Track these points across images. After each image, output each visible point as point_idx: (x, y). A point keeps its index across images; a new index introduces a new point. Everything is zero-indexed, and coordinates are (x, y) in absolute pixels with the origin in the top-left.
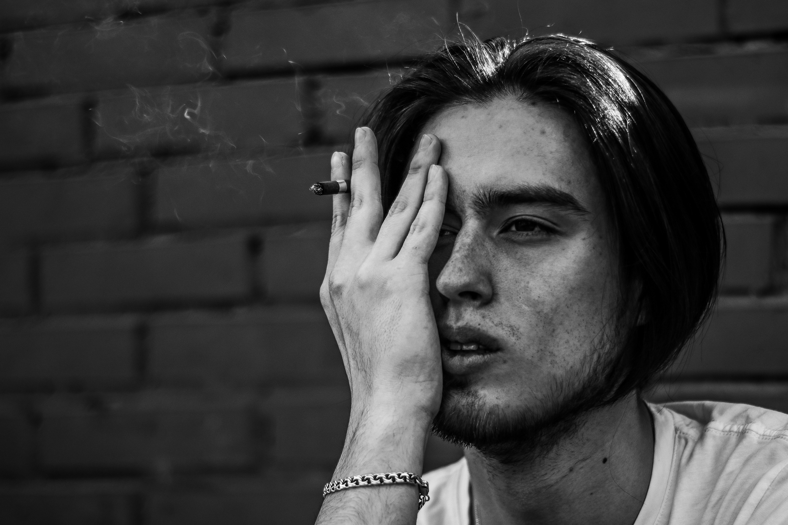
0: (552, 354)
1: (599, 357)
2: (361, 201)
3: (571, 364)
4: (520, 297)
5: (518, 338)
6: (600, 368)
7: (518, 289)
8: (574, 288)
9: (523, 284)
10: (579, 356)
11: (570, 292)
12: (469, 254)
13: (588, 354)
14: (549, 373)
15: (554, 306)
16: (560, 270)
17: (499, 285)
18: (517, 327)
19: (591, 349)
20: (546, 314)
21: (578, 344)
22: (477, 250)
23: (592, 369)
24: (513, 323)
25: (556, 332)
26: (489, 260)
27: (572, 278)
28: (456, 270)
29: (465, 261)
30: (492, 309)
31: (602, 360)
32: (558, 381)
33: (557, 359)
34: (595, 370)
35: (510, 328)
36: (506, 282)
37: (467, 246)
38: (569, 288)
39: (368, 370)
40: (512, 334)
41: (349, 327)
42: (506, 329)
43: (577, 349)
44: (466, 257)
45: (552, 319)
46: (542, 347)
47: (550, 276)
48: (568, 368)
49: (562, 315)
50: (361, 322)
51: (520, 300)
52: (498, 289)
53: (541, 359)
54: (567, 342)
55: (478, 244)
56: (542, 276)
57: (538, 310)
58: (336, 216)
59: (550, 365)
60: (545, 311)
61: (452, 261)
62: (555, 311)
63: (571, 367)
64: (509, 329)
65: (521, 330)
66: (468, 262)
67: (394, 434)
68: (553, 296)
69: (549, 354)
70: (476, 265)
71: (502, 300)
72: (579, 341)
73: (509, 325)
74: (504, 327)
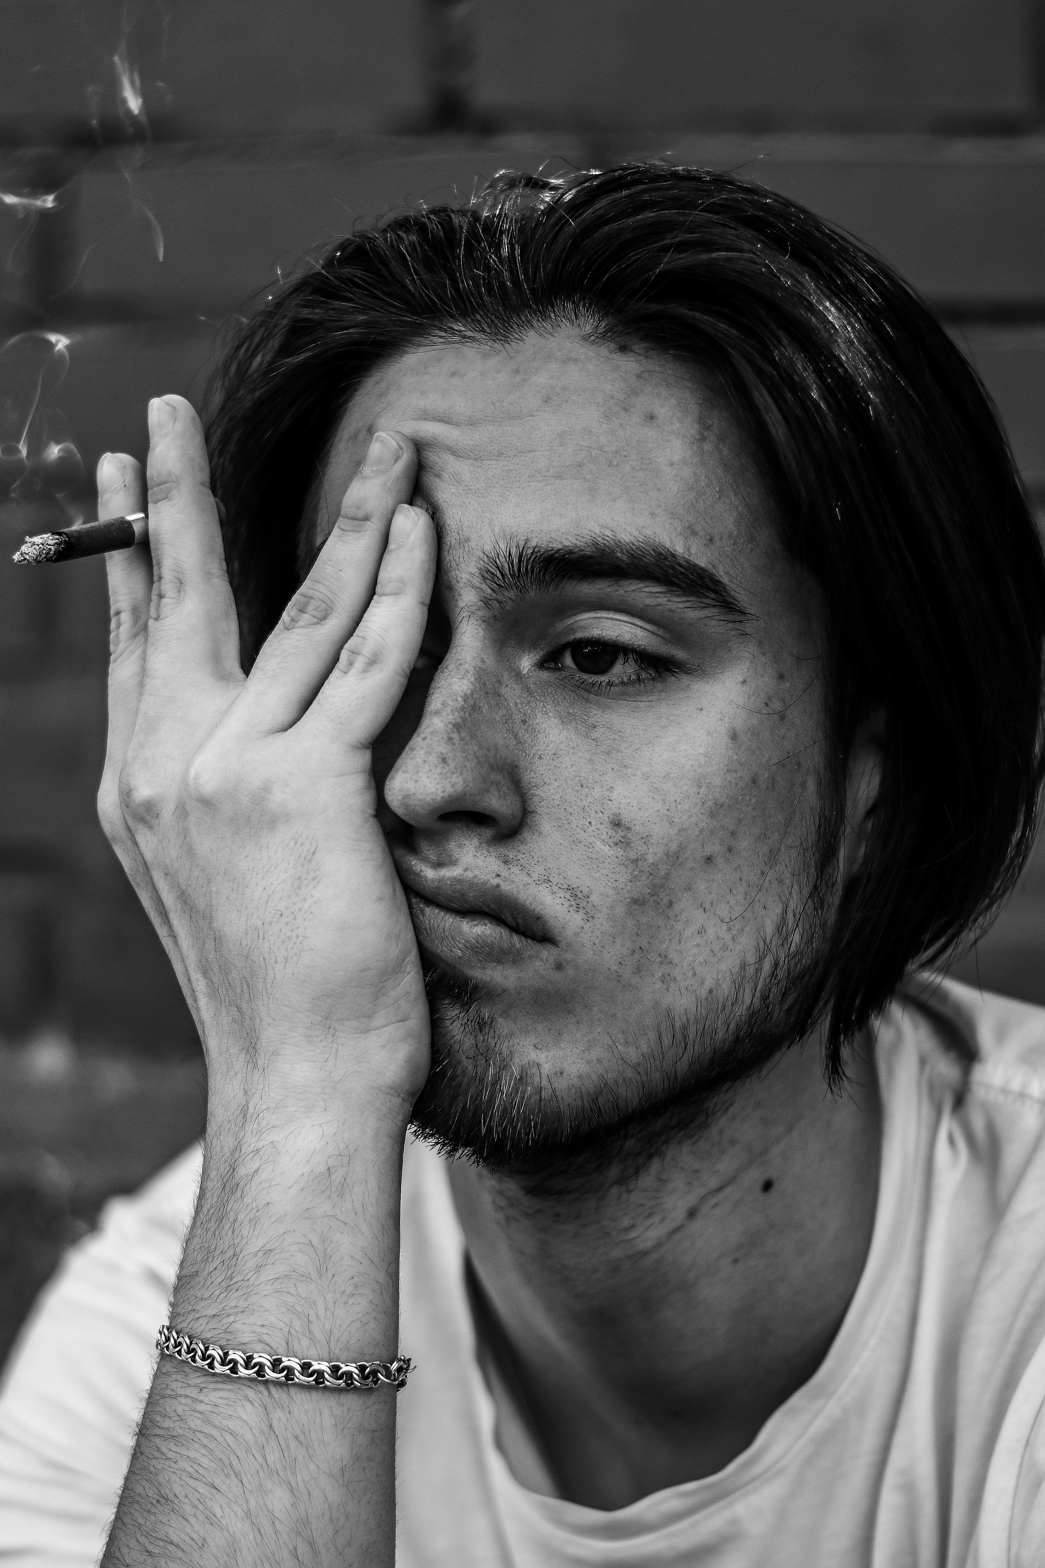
0: (665, 959)
1: (776, 965)
2: (181, 583)
3: (709, 983)
4: (590, 823)
5: (589, 918)
6: (775, 992)
7: (585, 803)
8: (722, 805)
9: (597, 792)
10: (728, 965)
11: (712, 815)
12: (464, 720)
13: (751, 958)
14: (657, 1003)
15: (674, 846)
16: (690, 762)
17: (538, 792)
18: (586, 891)
19: (757, 948)
20: (653, 864)
21: (728, 937)
22: (485, 708)
23: (758, 994)
24: (575, 883)
25: (676, 908)
26: (513, 732)
27: (717, 781)
28: (433, 759)
29: (455, 736)
30: (522, 848)
31: (781, 974)
32: (678, 1024)
33: (676, 972)
34: (765, 998)
35: (569, 893)
36: (556, 784)
37: (460, 699)
38: (710, 803)
39: (244, 1005)
40: (575, 906)
41: (184, 897)
42: (561, 893)
43: (725, 948)
44: (457, 727)
45: (667, 877)
46: (643, 942)
47: (667, 776)
48: (704, 994)
49: (692, 869)
50: (214, 889)
51: (591, 828)
52: (536, 799)
53: (638, 970)
54: (702, 931)
55: (487, 693)
56: (646, 776)
57: (633, 855)
58: (118, 613)
59: (659, 985)
60: (651, 859)
61: (423, 736)
62: (675, 858)
63: (711, 991)
64: (568, 896)
65: (594, 898)
66: (462, 739)
67: (329, 1169)
68: (671, 823)
69: (659, 960)
70: (480, 746)
71: (546, 826)
72: (729, 929)
73: (565, 886)
74: (555, 888)
